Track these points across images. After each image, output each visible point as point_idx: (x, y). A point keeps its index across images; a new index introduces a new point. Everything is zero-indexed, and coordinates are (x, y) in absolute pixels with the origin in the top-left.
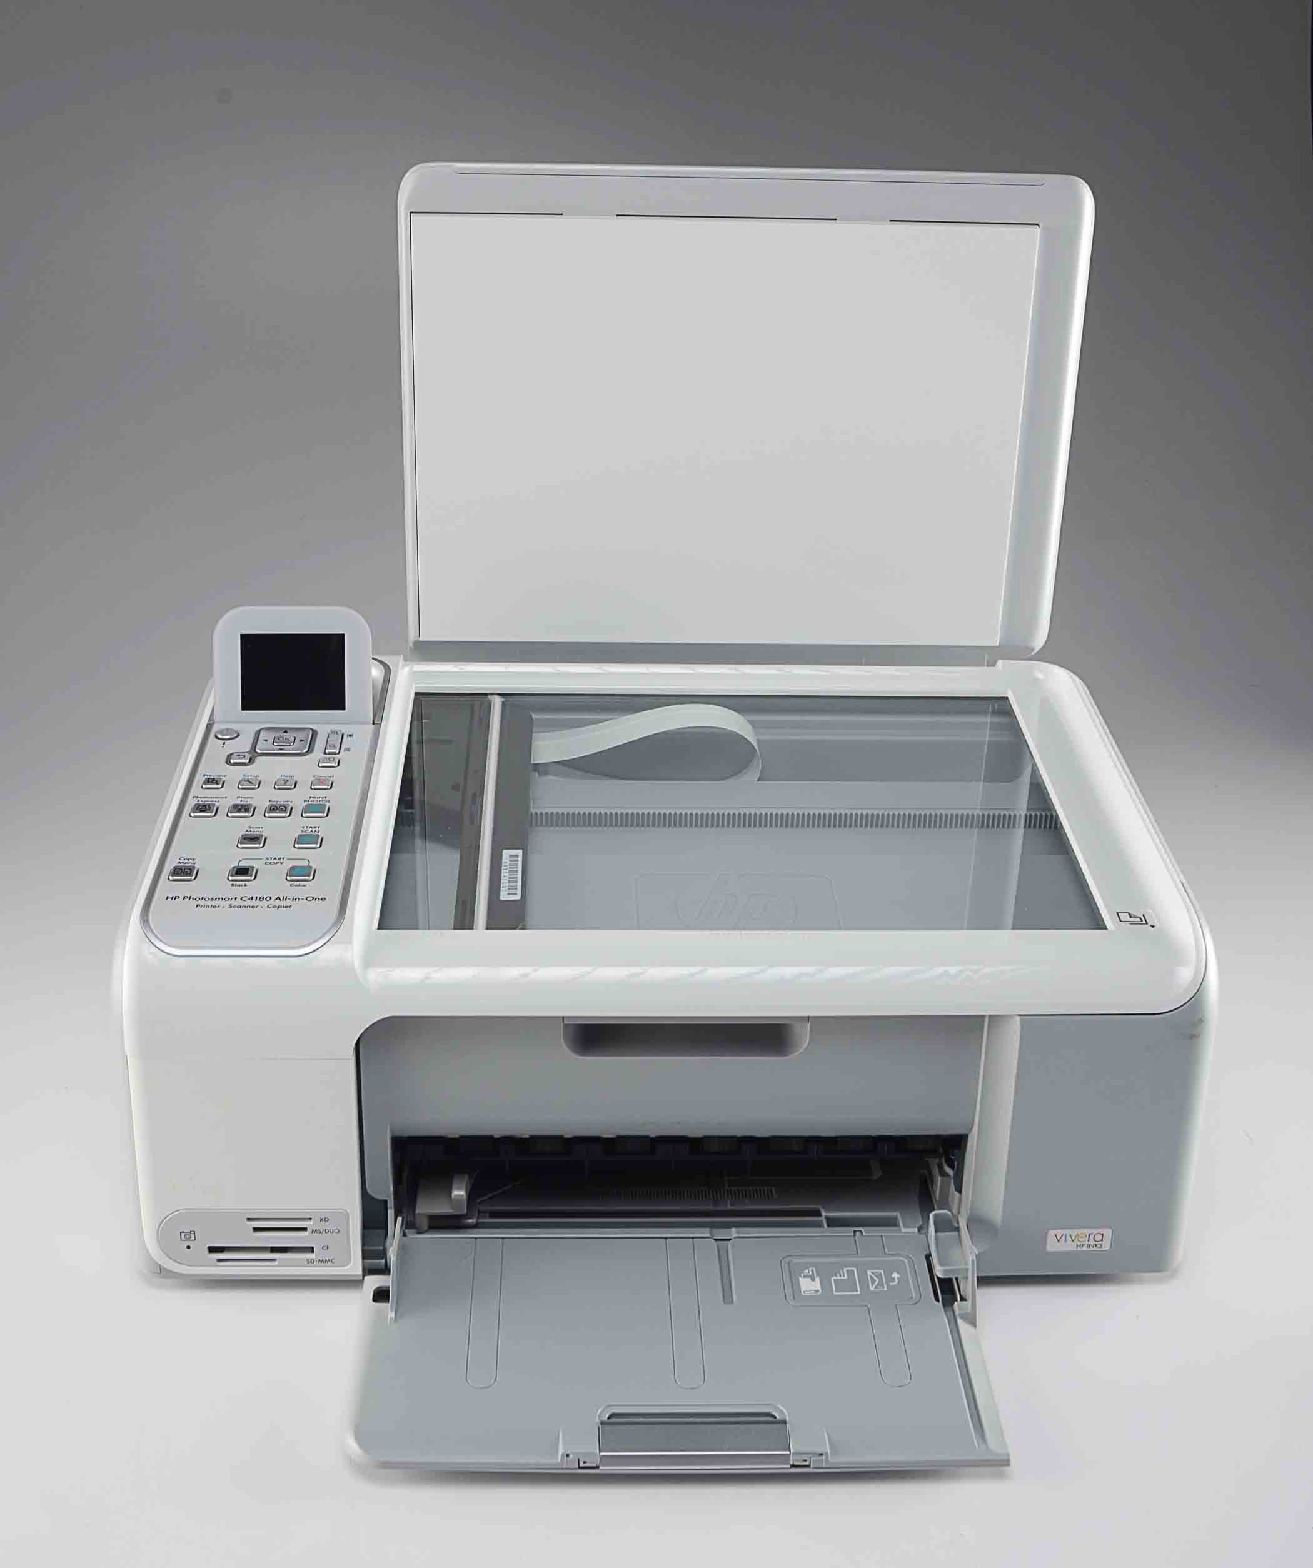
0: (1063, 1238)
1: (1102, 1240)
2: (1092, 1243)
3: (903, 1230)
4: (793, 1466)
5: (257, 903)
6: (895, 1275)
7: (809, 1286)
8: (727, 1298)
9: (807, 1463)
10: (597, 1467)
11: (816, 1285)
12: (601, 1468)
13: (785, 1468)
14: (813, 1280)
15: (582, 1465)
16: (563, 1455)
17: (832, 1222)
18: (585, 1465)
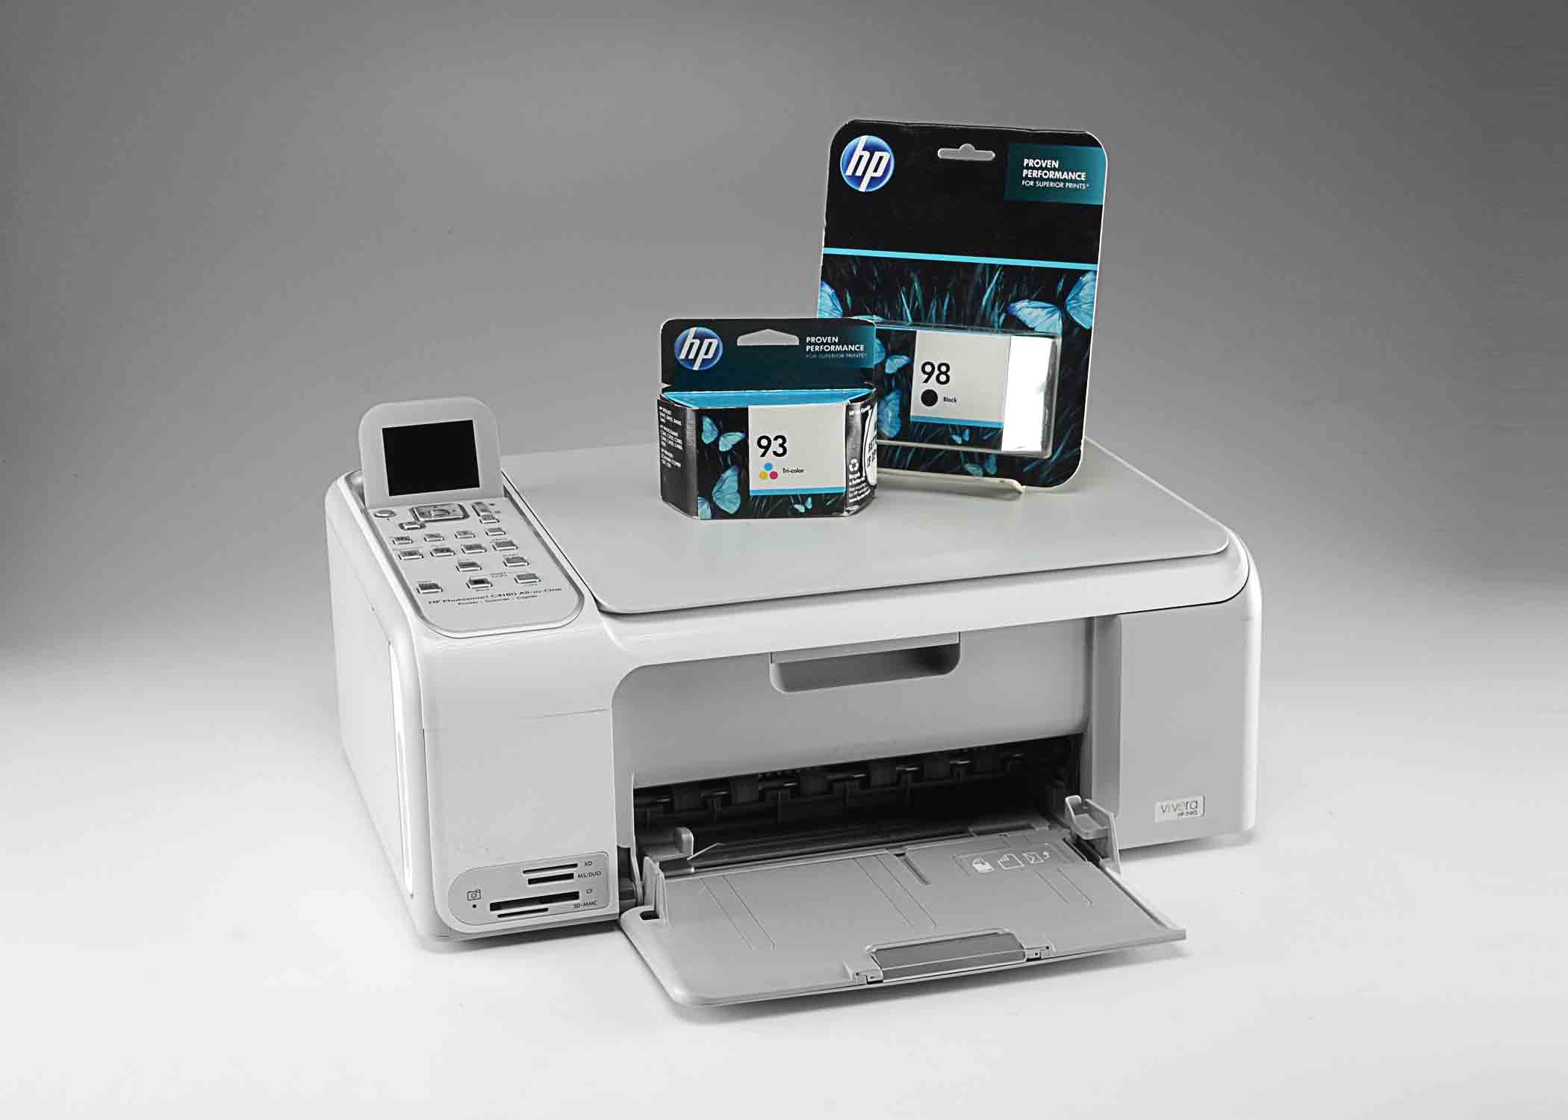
0: (1167, 809)
1: (1196, 807)
2: (1189, 810)
3: (1037, 829)
4: (1029, 960)
5: (507, 597)
6: (1045, 853)
7: (984, 868)
8: (924, 881)
9: (1038, 956)
10: (880, 982)
11: (987, 867)
12: (884, 981)
13: (1023, 963)
14: (983, 864)
15: (870, 980)
16: (853, 975)
17: (980, 834)
18: (872, 980)
